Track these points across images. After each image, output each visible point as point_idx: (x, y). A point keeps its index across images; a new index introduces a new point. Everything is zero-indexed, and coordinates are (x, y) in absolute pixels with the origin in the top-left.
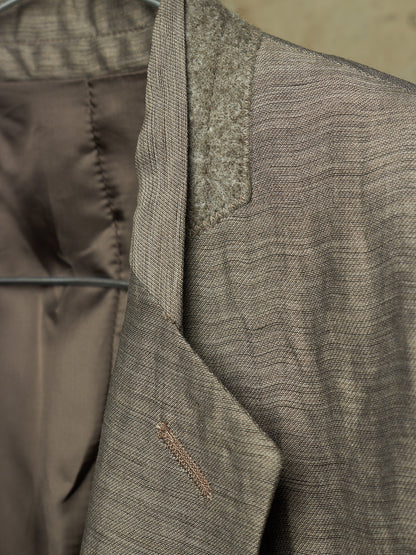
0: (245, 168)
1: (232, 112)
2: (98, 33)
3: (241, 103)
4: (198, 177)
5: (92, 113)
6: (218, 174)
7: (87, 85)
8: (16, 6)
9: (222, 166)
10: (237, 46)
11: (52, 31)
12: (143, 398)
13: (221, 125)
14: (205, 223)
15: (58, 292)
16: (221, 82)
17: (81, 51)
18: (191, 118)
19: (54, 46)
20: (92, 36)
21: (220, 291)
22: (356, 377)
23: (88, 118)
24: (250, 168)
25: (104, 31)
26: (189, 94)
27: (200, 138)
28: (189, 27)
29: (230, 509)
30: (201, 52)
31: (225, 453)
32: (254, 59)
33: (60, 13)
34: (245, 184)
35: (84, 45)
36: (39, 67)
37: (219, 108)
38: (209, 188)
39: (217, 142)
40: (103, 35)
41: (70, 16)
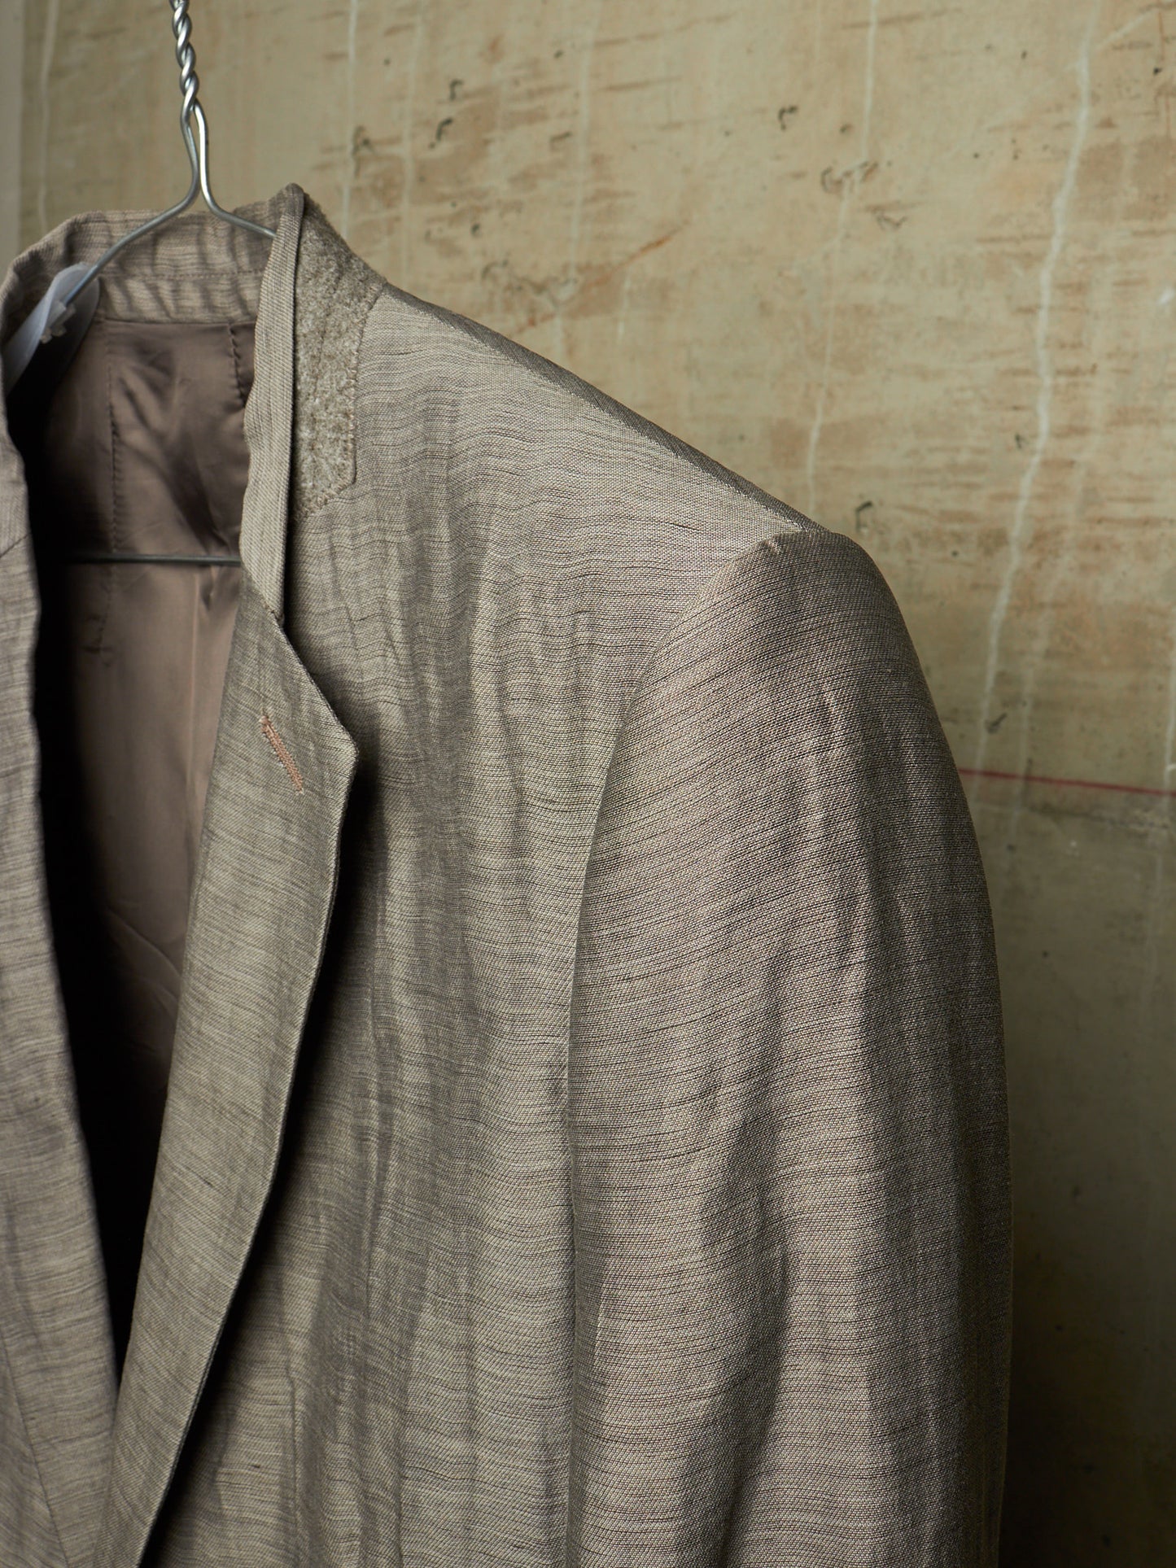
0: (350, 446)
1: (338, 383)
2: (240, 269)
3: (347, 372)
4: (304, 454)
5: (237, 365)
6: (323, 451)
7: (229, 333)
8: (152, 232)
9: (328, 442)
10: (348, 305)
11: (192, 264)
12: (248, 690)
13: (327, 396)
14: (312, 505)
15: (215, 572)
16: (328, 348)
17: (222, 291)
18: (299, 388)
19: (194, 282)
20: (233, 273)
21: (327, 578)
22: (440, 672)
23: (232, 371)
24: (355, 445)
25: (246, 268)
26: (295, 360)
27: (306, 409)
28: (300, 281)
29: (317, 803)
30: (311, 312)
31: (312, 747)
32: (364, 322)
33: (200, 243)
34: (350, 463)
35: (224, 284)
36: (178, 308)
37: (325, 378)
38: (316, 466)
39: (322, 415)
40: (244, 272)
41: (211, 247)
